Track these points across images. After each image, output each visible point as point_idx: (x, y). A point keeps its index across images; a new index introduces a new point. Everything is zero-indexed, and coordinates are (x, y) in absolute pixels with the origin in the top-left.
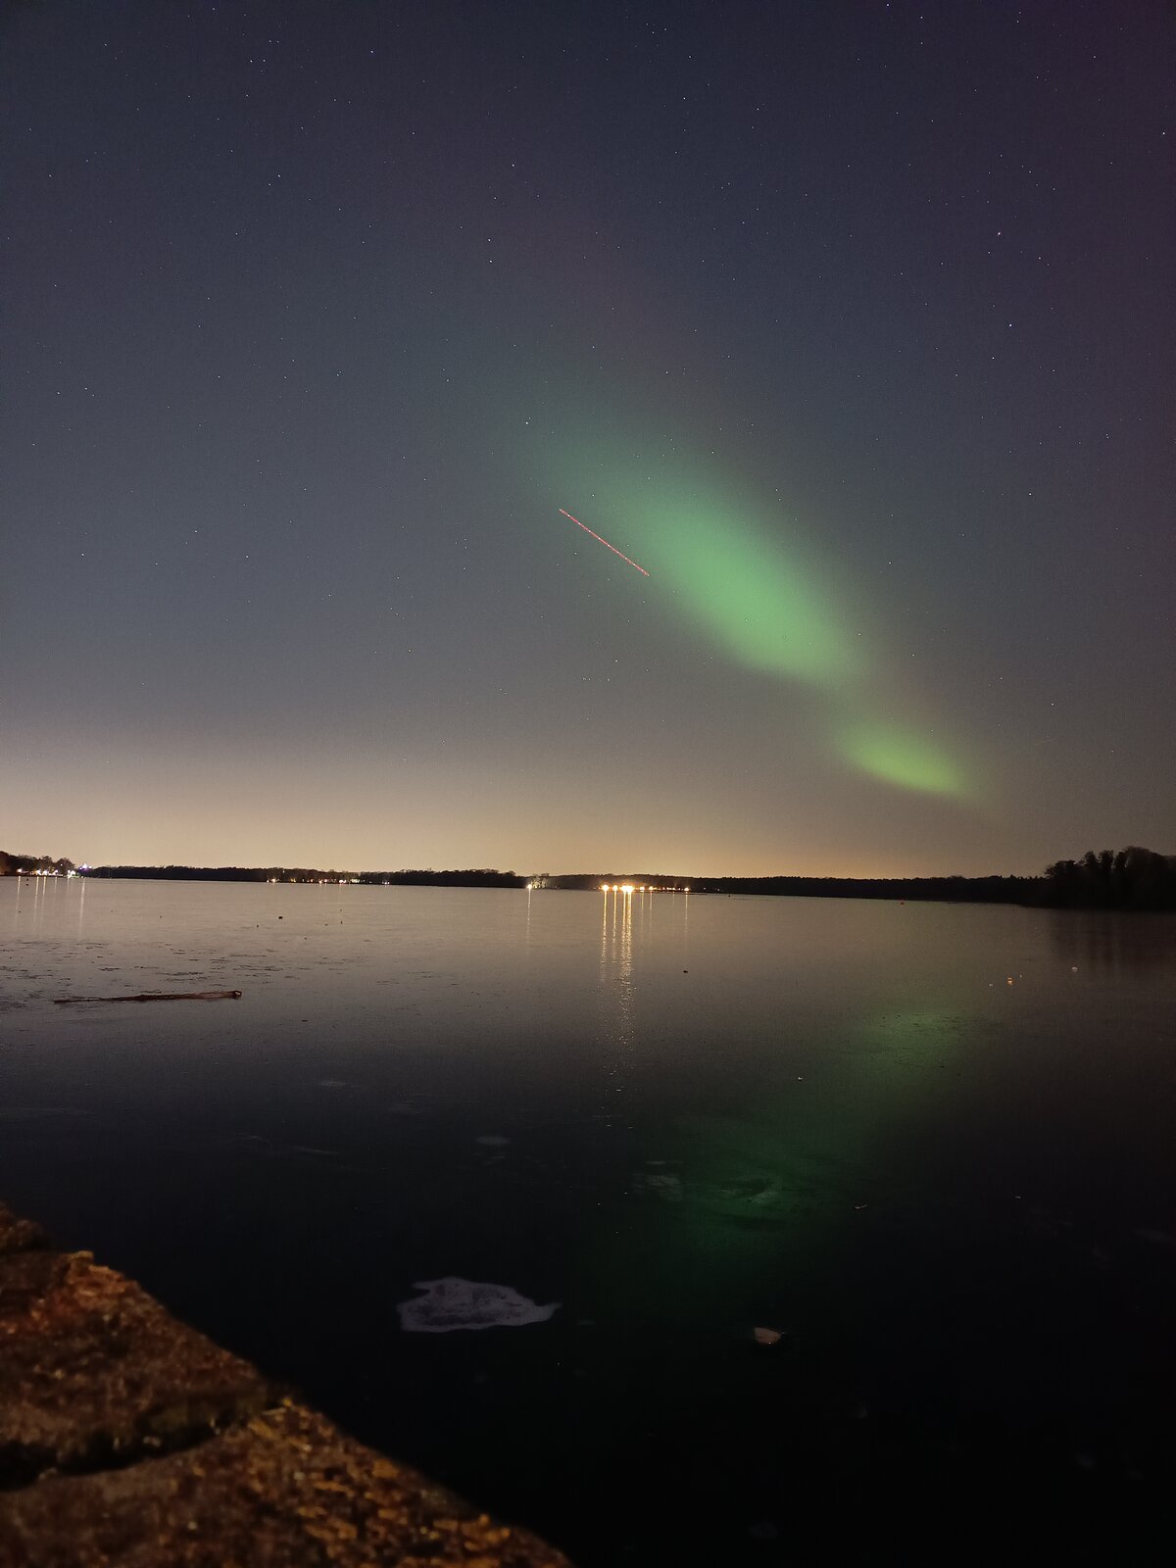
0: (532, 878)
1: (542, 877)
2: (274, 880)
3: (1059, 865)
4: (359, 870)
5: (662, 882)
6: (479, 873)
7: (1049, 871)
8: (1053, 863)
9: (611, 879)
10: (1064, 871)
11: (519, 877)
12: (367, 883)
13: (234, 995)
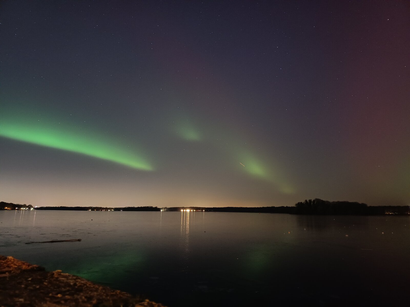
0: (162, 209)
1: (165, 208)
2: (90, 210)
3: (299, 203)
4: (114, 207)
5: (197, 209)
6: (148, 207)
7: (296, 205)
8: (297, 202)
9: (184, 208)
10: (300, 205)
11: (159, 208)
12: (116, 211)
13: (79, 240)
